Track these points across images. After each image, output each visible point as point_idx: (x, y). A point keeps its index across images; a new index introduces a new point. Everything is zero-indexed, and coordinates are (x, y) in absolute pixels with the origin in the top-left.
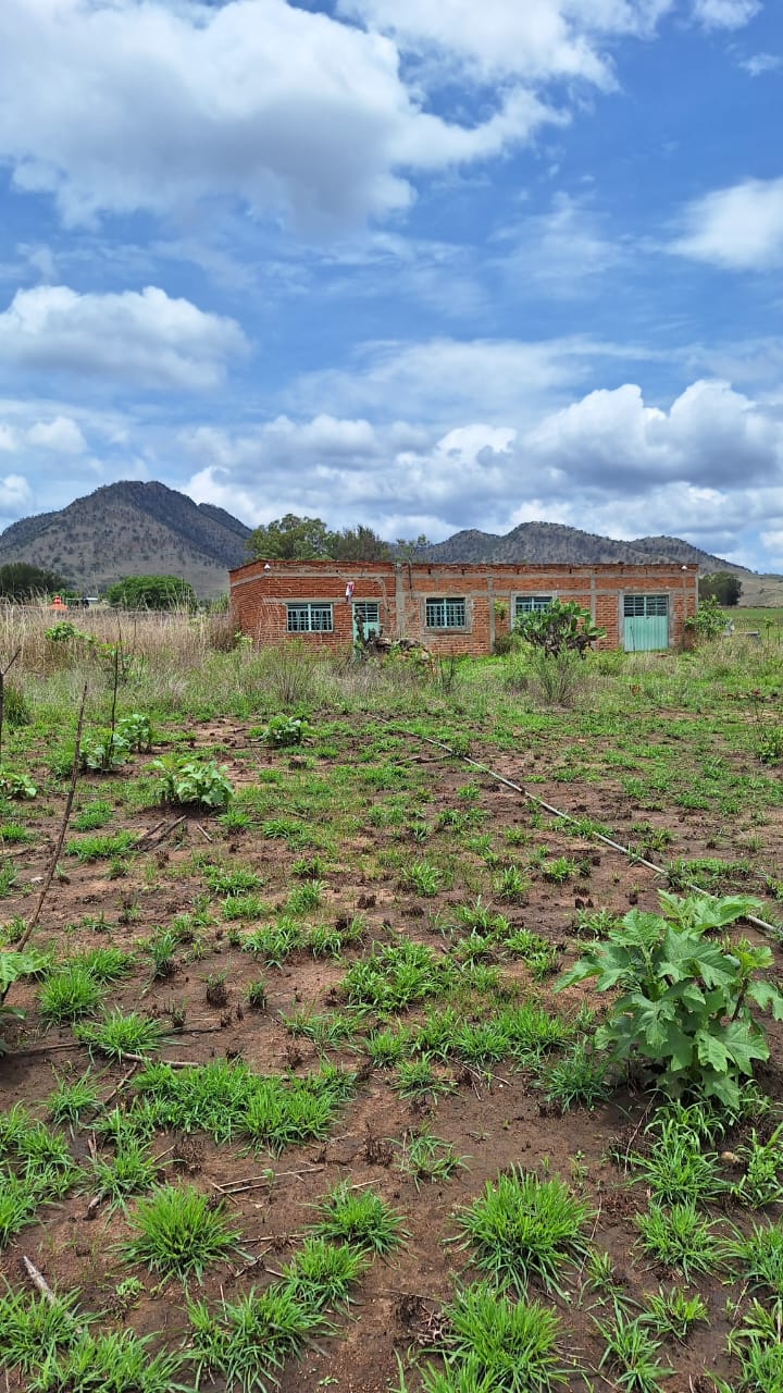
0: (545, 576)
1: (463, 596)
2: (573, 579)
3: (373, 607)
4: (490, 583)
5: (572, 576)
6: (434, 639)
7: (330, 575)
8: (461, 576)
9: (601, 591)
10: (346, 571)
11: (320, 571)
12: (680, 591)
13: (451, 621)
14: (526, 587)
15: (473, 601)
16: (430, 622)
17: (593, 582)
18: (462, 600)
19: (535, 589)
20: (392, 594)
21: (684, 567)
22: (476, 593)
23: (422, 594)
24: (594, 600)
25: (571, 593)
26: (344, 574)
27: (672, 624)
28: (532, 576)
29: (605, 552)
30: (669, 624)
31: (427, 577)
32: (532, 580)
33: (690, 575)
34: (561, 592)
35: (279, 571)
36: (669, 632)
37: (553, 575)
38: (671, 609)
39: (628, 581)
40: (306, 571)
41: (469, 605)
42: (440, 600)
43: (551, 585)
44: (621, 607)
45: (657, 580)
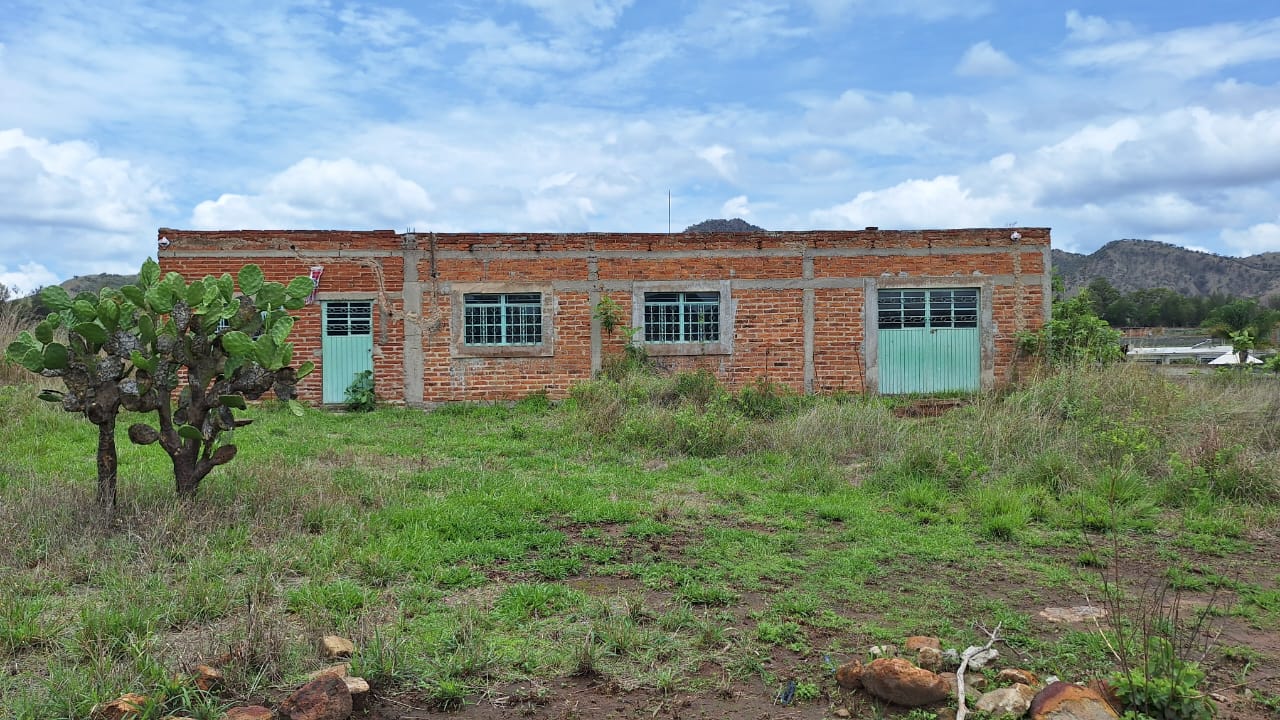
0: (705, 254)
1: (536, 289)
2: (767, 259)
3: (361, 307)
4: (593, 268)
5: (763, 254)
6: (478, 365)
7: (279, 254)
8: (533, 255)
9: (826, 281)
10: (309, 247)
11: (261, 248)
12: (1007, 280)
13: (514, 335)
14: (664, 274)
15: (557, 300)
16: (473, 335)
17: (808, 268)
18: (536, 297)
19: (682, 277)
20: (396, 284)
21: (1015, 235)
22: (563, 285)
23: (455, 287)
24: (810, 297)
25: (760, 284)
26: (307, 253)
27: (990, 345)
28: (679, 255)
29: (1211, 269)
30: (982, 344)
31: (467, 256)
32: (678, 262)
33: (1031, 249)
34: (738, 284)
35: (186, 248)
36: (984, 357)
37: (720, 253)
38: (984, 315)
39: (887, 262)
40: (235, 248)
41: (550, 307)
42: (494, 298)
43: (718, 269)
44: (871, 310)
45: (954, 260)
